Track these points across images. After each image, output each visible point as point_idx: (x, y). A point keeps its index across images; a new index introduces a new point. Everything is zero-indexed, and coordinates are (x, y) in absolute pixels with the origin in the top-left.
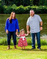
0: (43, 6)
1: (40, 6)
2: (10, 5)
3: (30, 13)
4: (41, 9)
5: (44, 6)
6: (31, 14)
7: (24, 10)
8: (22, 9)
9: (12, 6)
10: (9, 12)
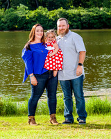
0: (100, 7)
1: (91, 9)
2: (10, 7)
3: (58, 28)
4: (94, 17)
5: (101, 9)
6: (60, 30)
7: (50, 20)
8: (44, 17)
9: (16, 8)
10: (8, 27)
